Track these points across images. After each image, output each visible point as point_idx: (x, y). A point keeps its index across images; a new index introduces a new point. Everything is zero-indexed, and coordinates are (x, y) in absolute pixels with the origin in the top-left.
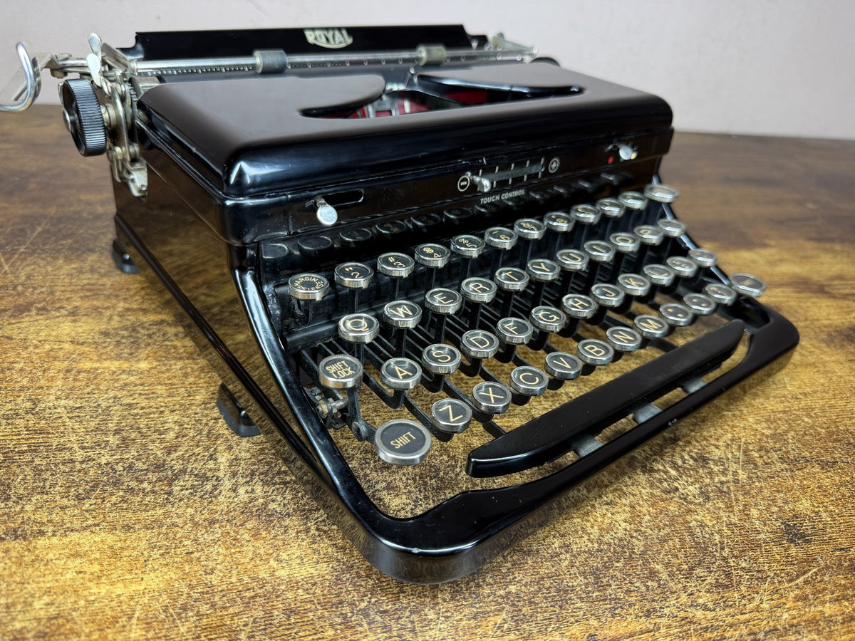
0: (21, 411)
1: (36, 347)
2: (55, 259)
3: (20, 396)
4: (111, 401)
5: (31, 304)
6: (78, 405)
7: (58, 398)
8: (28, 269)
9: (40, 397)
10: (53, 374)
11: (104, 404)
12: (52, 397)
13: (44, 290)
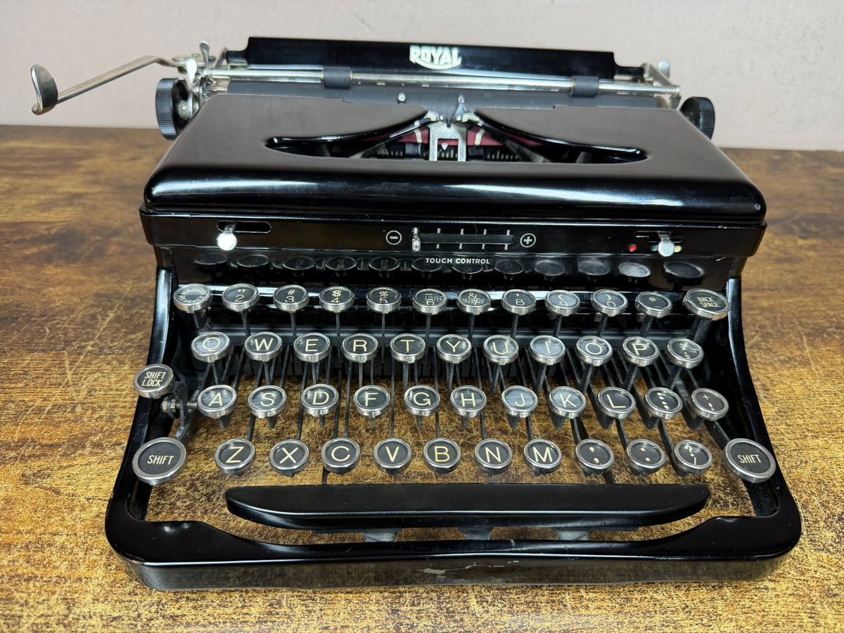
0: (52, 618)
1: (83, 509)
2: (121, 363)
3: (54, 593)
4: (153, 609)
5: (87, 435)
6: (116, 614)
7: (96, 600)
8: (91, 378)
9: (76, 595)
10: (94, 557)
11: (145, 614)
12: (89, 597)
13: (103, 413)
